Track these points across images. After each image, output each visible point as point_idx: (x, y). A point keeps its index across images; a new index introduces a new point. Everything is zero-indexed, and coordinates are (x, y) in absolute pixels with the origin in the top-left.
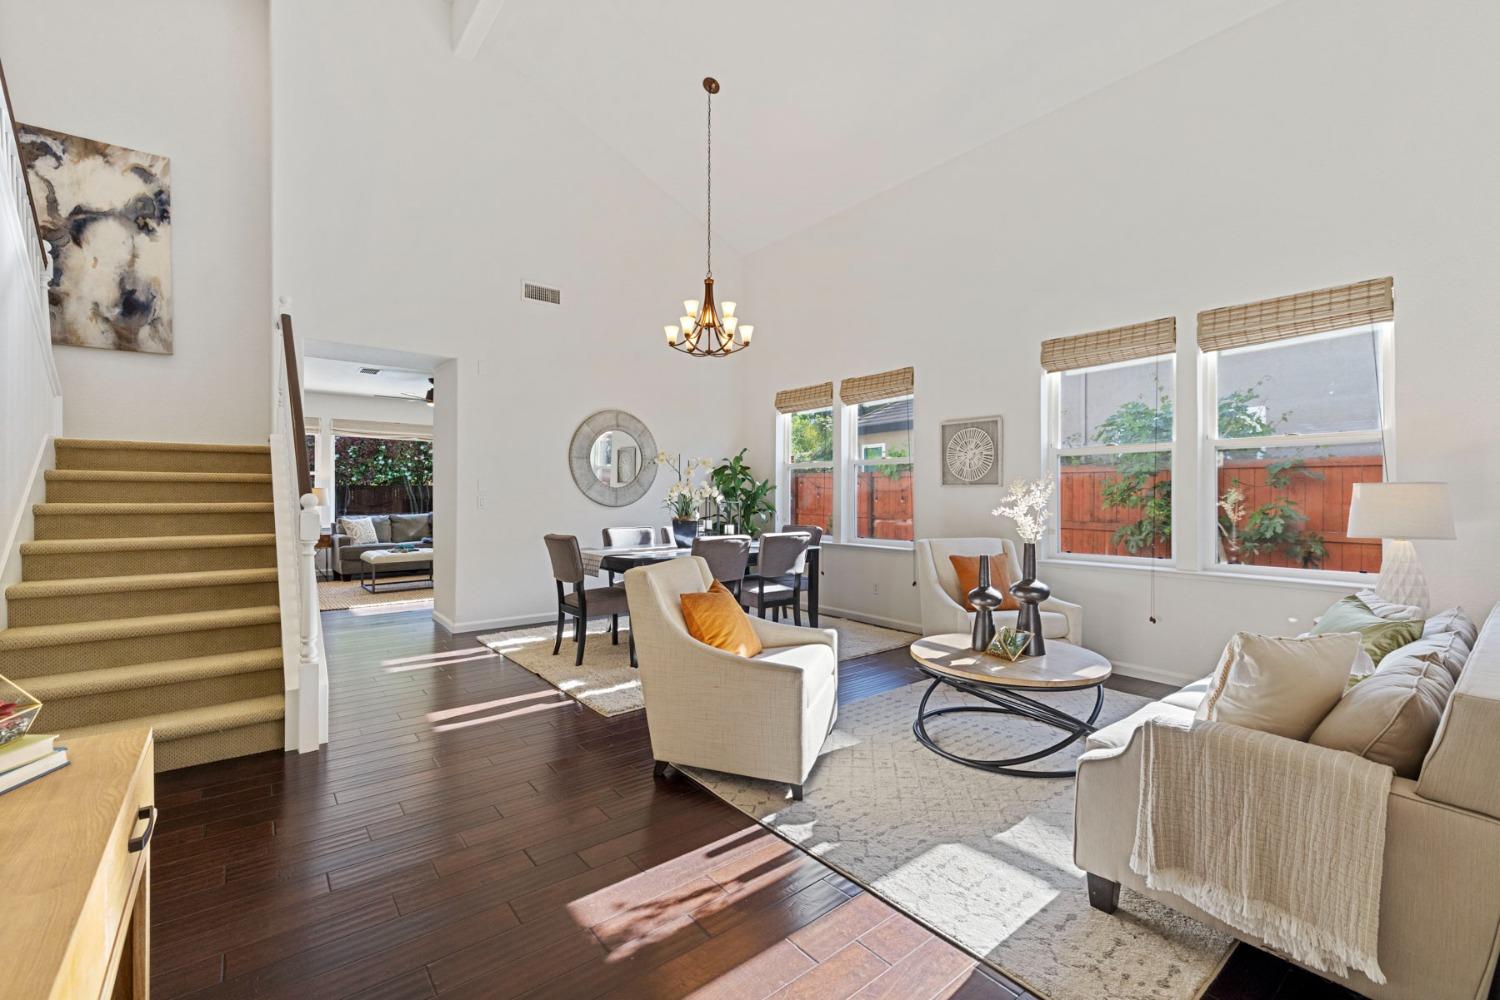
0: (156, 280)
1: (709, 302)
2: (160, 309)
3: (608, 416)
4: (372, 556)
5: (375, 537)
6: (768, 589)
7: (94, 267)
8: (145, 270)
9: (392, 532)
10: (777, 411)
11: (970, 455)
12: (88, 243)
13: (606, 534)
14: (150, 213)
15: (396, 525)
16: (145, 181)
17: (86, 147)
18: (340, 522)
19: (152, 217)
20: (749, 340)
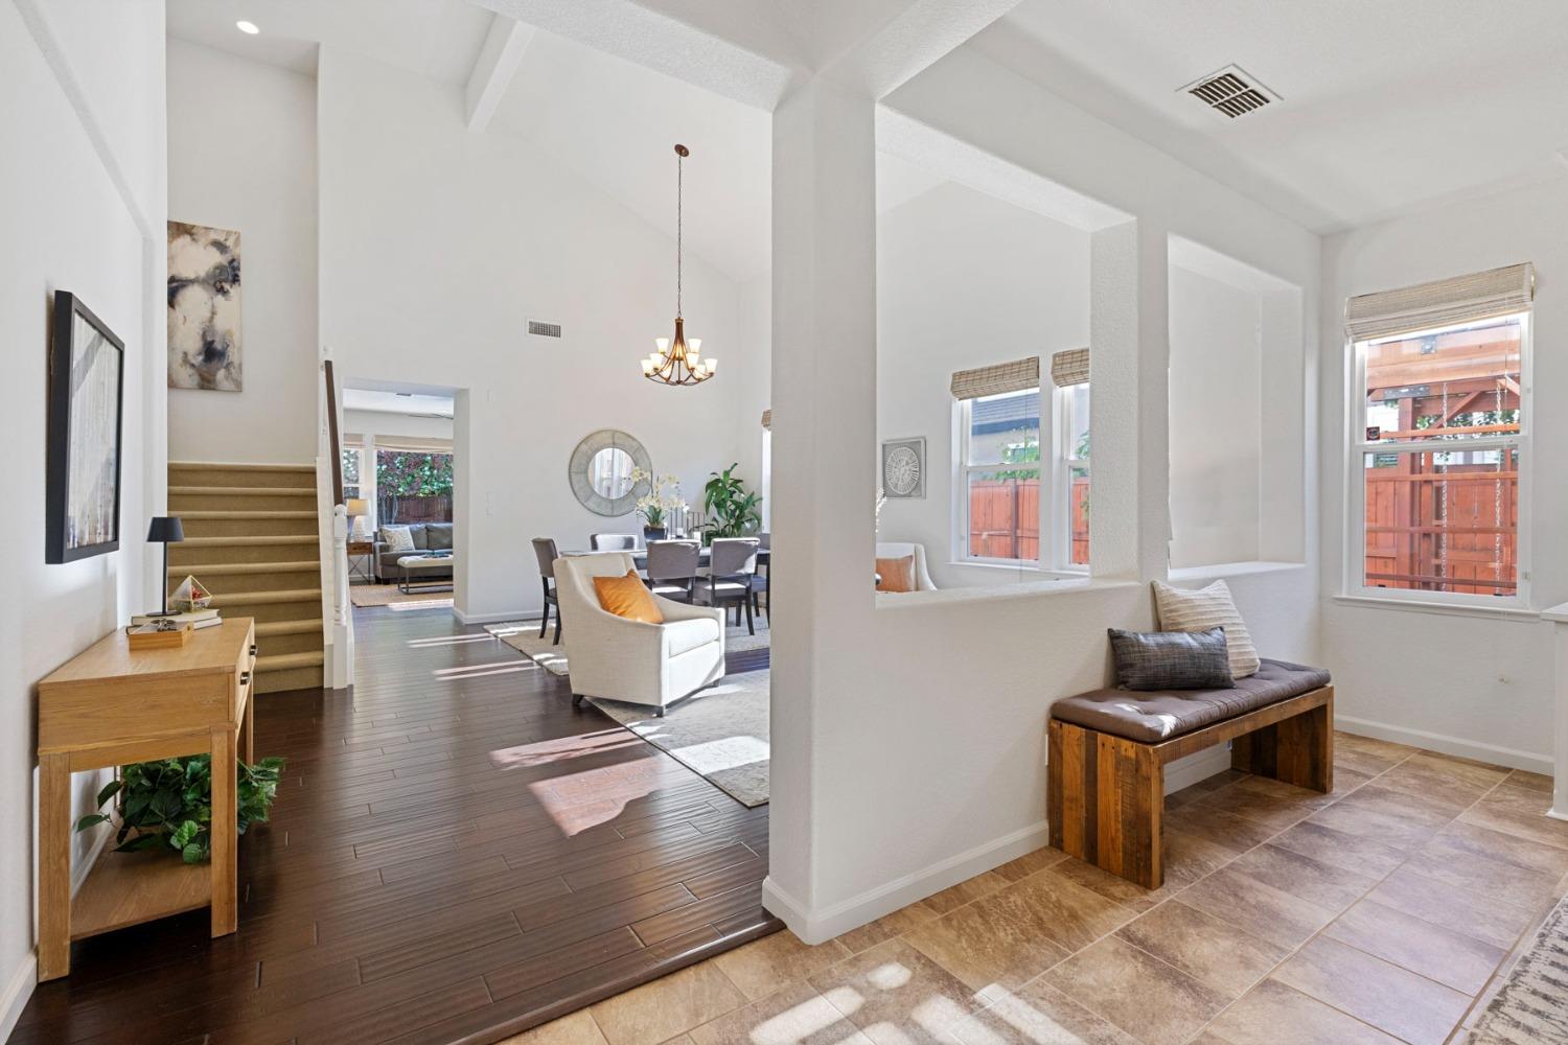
0: (229, 333)
1: (679, 338)
2: (233, 355)
3: (604, 434)
4: (406, 561)
5: (412, 544)
6: (718, 587)
7: (184, 323)
8: (221, 324)
9: (428, 541)
10: (764, 429)
11: (902, 471)
12: (179, 305)
13: (593, 539)
14: (226, 277)
15: (431, 534)
16: (222, 253)
17: (178, 230)
18: (381, 530)
19: (226, 281)
20: (713, 370)
